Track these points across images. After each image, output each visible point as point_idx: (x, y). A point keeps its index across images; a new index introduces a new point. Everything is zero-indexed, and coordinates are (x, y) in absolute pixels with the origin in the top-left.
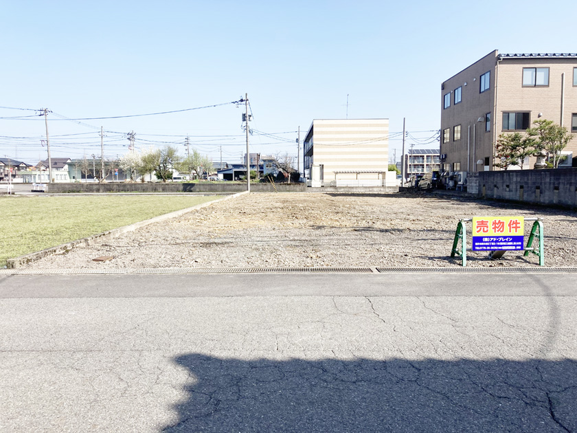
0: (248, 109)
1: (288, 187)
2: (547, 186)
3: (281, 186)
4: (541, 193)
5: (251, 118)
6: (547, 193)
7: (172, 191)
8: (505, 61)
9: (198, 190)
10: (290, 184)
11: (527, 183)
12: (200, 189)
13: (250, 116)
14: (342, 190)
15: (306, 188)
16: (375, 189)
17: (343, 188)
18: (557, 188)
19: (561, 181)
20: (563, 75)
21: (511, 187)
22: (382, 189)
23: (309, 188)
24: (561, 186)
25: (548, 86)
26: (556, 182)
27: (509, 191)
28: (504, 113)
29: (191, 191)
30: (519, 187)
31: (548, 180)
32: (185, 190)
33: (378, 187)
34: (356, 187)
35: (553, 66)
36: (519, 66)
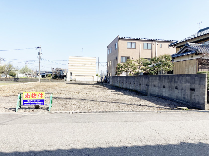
0: (41, 51)
1: (57, 80)
3: (54, 80)
5: (42, 54)
7: (9, 81)
8: (121, 39)
9: (20, 81)
10: (58, 79)
12: (21, 80)
13: (41, 53)
14: (78, 82)
15: (64, 81)
16: (90, 82)
17: (78, 81)
20: (140, 45)
22: (93, 82)
23: (65, 81)
25: (135, 49)
28: (121, 57)
29: (17, 81)
30: (119, 82)
32: (15, 81)
33: (91, 81)
34: (83, 81)
35: (137, 42)
36: (126, 42)
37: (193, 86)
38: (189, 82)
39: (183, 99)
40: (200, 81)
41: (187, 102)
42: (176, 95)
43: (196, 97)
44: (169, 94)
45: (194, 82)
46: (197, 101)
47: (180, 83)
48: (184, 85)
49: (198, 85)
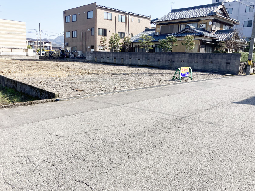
2: (127, 58)
4: (124, 60)
6: (126, 60)
8: (99, 8)
11: (117, 57)
18: (130, 59)
19: (132, 56)
20: (116, 17)
21: (110, 58)
24: (132, 58)
26: (130, 57)
27: (109, 59)
28: (99, 29)
30: (114, 58)
31: (127, 56)
35: (113, 13)
36: (103, 11)
37: (229, 61)
38: (225, 58)
39: (218, 70)
40: (236, 58)
41: (222, 71)
42: (210, 67)
43: (231, 68)
44: (202, 67)
45: (231, 59)
46: (232, 70)
47: (216, 59)
48: (220, 60)
49: (233, 60)
